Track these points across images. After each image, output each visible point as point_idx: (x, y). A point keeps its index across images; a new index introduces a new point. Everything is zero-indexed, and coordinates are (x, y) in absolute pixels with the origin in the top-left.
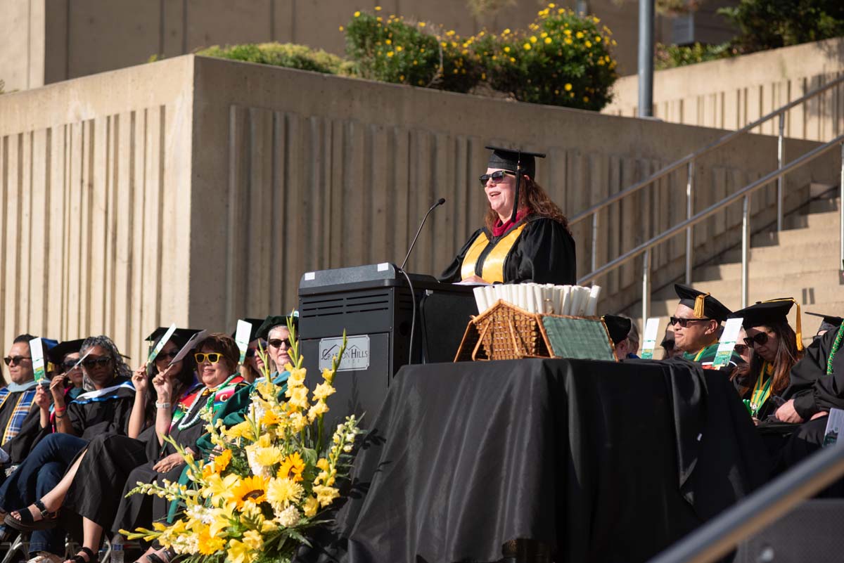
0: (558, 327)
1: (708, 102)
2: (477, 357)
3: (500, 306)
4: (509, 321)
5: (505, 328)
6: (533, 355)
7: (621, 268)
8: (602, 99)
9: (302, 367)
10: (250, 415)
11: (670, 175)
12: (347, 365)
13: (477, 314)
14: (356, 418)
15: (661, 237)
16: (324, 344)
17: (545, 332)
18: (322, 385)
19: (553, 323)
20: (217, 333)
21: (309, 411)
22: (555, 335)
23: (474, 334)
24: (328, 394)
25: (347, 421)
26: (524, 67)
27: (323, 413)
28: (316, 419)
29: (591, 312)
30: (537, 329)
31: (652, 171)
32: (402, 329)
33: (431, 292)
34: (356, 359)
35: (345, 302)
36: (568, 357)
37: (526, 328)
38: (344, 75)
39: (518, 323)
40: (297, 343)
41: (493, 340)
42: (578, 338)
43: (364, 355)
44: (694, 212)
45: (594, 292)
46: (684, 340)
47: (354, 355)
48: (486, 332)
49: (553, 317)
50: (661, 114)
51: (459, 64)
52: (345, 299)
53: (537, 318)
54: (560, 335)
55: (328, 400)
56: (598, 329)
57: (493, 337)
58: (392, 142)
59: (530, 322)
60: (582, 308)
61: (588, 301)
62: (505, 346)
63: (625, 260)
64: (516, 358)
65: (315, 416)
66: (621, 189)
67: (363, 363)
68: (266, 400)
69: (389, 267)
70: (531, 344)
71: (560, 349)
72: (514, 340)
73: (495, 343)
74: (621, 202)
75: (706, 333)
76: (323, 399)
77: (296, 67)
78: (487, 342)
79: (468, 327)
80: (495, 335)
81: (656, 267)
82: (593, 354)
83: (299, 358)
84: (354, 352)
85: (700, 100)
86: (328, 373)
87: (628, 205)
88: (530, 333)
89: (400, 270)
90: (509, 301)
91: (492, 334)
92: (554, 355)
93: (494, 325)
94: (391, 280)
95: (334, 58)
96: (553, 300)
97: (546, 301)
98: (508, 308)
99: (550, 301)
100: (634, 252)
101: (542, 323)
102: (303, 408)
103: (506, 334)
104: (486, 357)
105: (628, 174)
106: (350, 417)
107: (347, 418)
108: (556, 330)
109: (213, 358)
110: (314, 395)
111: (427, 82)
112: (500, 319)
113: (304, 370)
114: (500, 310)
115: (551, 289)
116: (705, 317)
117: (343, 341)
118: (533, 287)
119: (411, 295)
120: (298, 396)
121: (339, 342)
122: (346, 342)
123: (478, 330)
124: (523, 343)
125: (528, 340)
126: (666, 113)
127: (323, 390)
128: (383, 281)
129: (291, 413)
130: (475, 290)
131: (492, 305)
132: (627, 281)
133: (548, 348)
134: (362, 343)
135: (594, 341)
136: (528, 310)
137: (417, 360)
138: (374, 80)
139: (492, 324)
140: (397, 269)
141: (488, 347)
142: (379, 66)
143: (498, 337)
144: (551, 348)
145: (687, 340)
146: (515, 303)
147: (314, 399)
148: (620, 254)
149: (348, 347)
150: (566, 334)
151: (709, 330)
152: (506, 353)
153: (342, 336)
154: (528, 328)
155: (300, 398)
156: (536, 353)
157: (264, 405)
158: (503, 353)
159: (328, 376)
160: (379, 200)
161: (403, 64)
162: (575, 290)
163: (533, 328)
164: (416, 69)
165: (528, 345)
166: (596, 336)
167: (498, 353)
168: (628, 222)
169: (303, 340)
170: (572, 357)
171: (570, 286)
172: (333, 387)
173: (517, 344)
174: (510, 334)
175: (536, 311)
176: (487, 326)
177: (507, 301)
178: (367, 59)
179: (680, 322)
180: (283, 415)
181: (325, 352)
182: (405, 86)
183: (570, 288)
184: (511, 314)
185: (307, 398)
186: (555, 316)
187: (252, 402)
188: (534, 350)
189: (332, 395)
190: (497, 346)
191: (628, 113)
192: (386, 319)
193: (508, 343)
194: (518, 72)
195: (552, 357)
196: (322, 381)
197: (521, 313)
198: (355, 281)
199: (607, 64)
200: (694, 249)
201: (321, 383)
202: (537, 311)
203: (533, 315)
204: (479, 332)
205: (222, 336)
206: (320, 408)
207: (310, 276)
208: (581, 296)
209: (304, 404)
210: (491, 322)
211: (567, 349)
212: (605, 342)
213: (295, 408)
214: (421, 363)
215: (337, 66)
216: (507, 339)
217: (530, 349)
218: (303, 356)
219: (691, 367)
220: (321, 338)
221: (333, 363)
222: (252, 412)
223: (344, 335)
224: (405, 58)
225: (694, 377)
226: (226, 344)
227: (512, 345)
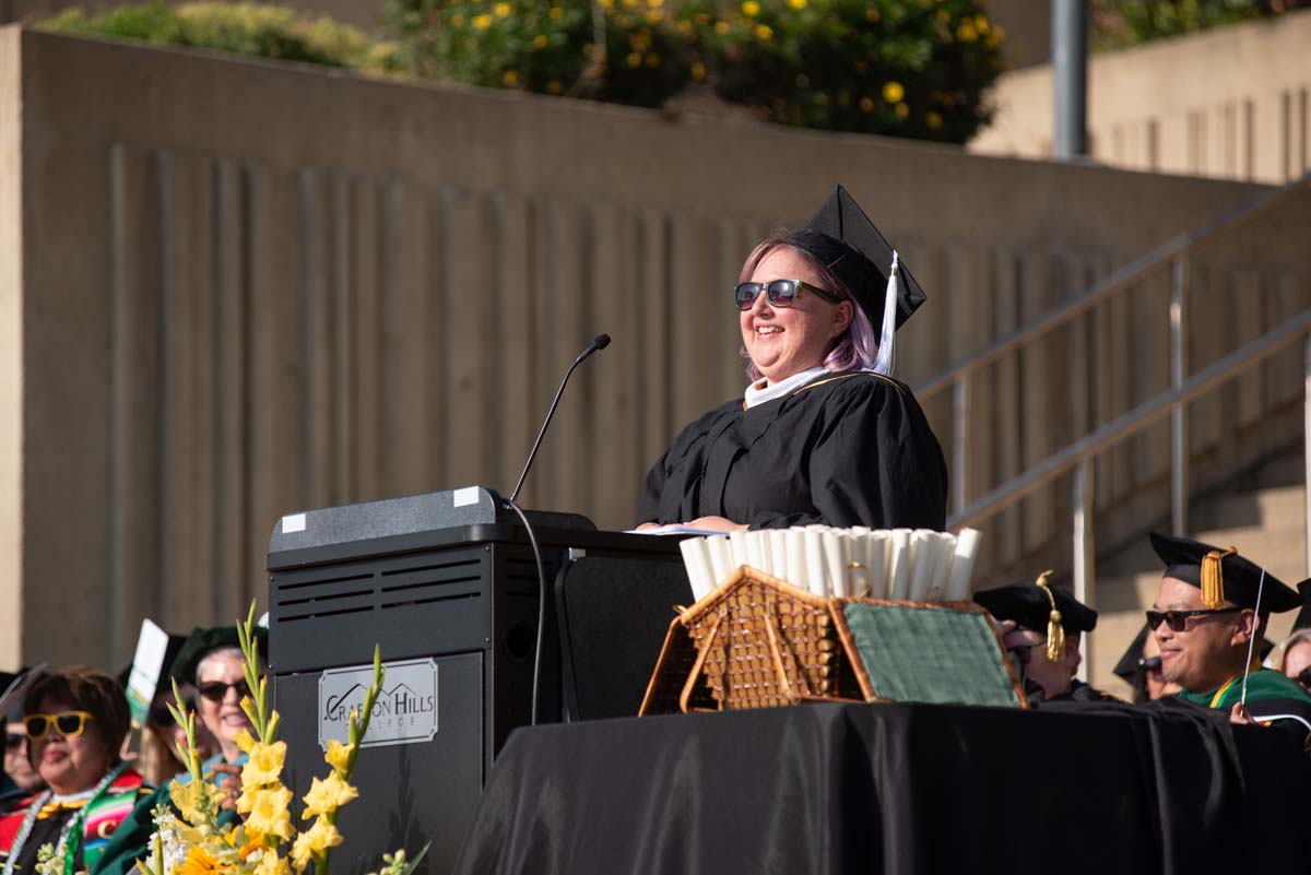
0: (881, 629)
1: (1214, 124)
2: (691, 704)
3: (743, 582)
4: (767, 617)
5: (756, 634)
6: (825, 696)
7: (1022, 506)
8: (970, 118)
9: (276, 738)
10: (151, 862)
11: (1131, 291)
12: (386, 730)
13: (689, 601)
14: (408, 858)
15: (1113, 432)
16: (331, 684)
17: (852, 640)
18: (326, 782)
19: (870, 617)
20: (78, 667)
21: (296, 844)
22: (875, 647)
23: (685, 648)
24: (340, 803)
25: (387, 865)
26: (791, 48)
27: (329, 850)
28: (311, 863)
29: (959, 591)
30: (832, 634)
31: (1089, 279)
32: (513, 642)
33: (581, 553)
34: (407, 717)
35: (377, 583)
36: (906, 698)
37: (806, 632)
38: (376, 73)
39: (786, 621)
40: (263, 682)
41: (728, 663)
42: (931, 654)
43: (426, 706)
44: (1191, 369)
45: (964, 543)
46: (1185, 661)
47: (401, 707)
48: (712, 644)
49: (869, 604)
50: (1106, 152)
51: (641, 43)
52: (378, 574)
53: (832, 609)
54: (888, 646)
55: (339, 816)
56: (976, 631)
57: (728, 656)
58: (492, 223)
59: (815, 617)
60: (937, 582)
61: (950, 569)
62: (758, 677)
63: (1032, 483)
64: (784, 702)
65: (308, 854)
66: (1019, 322)
67: (422, 726)
68: (188, 823)
69: (481, 496)
70: (818, 670)
71: (888, 681)
72: (778, 661)
73: (735, 670)
74: (1020, 354)
75: (1234, 641)
76: (328, 814)
77: (264, 53)
78: (714, 667)
79: (669, 634)
80: (733, 651)
81: (1103, 501)
82: (966, 692)
83: (268, 717)
84: (401, 699)
85: (1196, 122)
86: (338, 750)
87: (1035, 362)
88: (817, 643)
89: (508, 503)
90: (765, 570)
91: (727, 649)
92: (873, 694)
93: (731, 626)
94: (485, 527)
95: (354, 36)
96: (868, 565)
97: (851, 567)
98: (763, 586)
99: (861, 566)
100: (1053, 466)
101: (844, 619)
102: (279, 838)
103: (759, 647)
104: (714, 704)
105: (1034, 289)
106: (393, 856)
107: (386, 857)
108: (877, 634)
109: (69, 725)
110: (307, 806)
111: (569, 85)
112: (745, 611)
113: (280, 748)
114: (743, 590)
115: (862, 539)
116: (1227, 605)
117: (374, 674)
118: (821, 536)
119: (535, 562)
120: (267, 812)
121: (366, 677)
122: (380, 676)
123: (693, 639)
124: (799, 667)
125: (812, 660)
126: (1119, 148)
127: (329, 793)
128: (467, 528)
129: (250, 852)
130: (684, 545)
131: (724, 579)
132: (1037, 533)
133: (860, 677)
134: (420, 678)
135: (968, 661)
136: (808, 588)
137: (550, 713)
138: (446, 83)
139: (725, 624)
140: (500, 502)
141: (719, 680)
142: (456, 51)
143: (740, 655)
144: (867, 679)
145: (1190, 661)
146: (778, 574)
147: (305, 816)
148: (1021, 468)
149: (387, 687)
150: (902, 645)
151: (1241, 634)
152: (761, 692)
153: (372, 663)
154: (811, 633)
155: (271, 814)
156: (830, 690)
157: (185, 835)
158: (752, 693)
159: (339, 759)
160: (465, 360)
161: (511, 44)
162: (919, 539)
163: (823, 633)
164: (542, 56)
165: (812, 673)
166: (973, 648)
167: (742, 694)
168: (1036, 398)
169: (278, 675)
170: (918, 699)
171: (909, 531)
172: (351, 784)
173: (786, 671)
174: (769, 647)
175: (828, 591)
176: (714, 630)
177: (759, 569)
178: (427, 36)
179: (1169, 621)
180: (228, 857)
181: (334, 702)
182: (516, 96)
183: (908, 536)
184: (770, 599)
185: (288, 814)
186: (872, 601)
187: (156, 828)
188: (825, 684)
189: (350, 803)
190: (738, 677)
191: (1029, 149)
192: (477, 620)
193: (765, 669)
194: (777, 59)
195: (869, 699)
196: (324, 771)
197: (792, 597)
198: (400, 532)
199: (982, 37)
200: (1193, 460)
201: (323, 776)
202: (832, 591)
203: (822, 601)
204: (696, 645)
205: (88, 673)
206: (322, 835)
207: (294, 523)
208: (935, 553)
209: (280, 828)
210: (722, 620)
211: (904, 680)
212: (996, 663)
213: (260, 840)
214: (560, 719)
215: (361, 51)
216: (761, 660)
217: (816, 681)
218: (278, 711)
219: (1202, 722)
220: (322, 670)
221: (350, 727)
222: (155, 854)
223: (376, 659)
224: (517, 32)
225: (1210, 745)
226: (101, 690)
227: (775, 672)
